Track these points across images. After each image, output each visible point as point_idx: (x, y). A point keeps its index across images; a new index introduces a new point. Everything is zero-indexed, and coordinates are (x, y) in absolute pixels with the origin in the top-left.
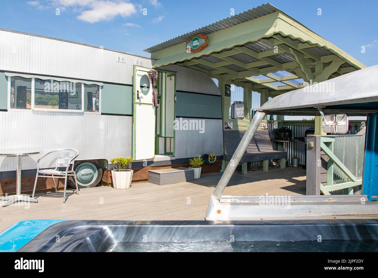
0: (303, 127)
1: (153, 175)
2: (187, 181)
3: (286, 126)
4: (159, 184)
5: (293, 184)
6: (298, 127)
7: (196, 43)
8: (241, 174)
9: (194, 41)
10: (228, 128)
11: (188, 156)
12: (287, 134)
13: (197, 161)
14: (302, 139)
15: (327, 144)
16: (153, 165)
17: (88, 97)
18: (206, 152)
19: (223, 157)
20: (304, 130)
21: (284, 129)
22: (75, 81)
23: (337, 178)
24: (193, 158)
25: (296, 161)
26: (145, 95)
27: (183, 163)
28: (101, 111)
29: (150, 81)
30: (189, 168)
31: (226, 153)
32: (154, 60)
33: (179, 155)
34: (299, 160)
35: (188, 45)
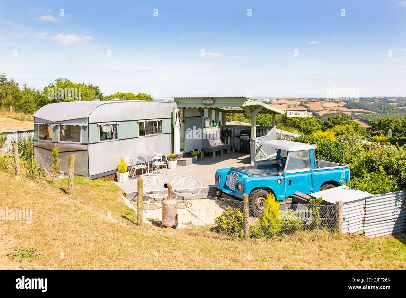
1: (181, 161)
2: (193, 164)
3: (227, 129)
4: (185, 165)
5: (241, 161)
6: (234, 129)
7: (207, 102)
8: (212, 158)
9: (207, 100)
11: (190, 151)
12: (229, 134)
13: (196, 153)
14: (238, 137)
15: (258, 142)
16: (178, 157)
17: (159, 126)
18: (196, 147)
19: (202, 149)
20: (238, 131)
21: (227, 131)
22: (155, 120)
23: (260, 156)
24: (192, 151)
25: (234, 149)
26: (177, 121)
27: (188, 155)
28: (163, 133)
29: (178, 115)
30: (191, 157)
31: (203, 147)
32: (178, 103)
33: (186, 150)
34: (236, 148)
35: (203, 102)
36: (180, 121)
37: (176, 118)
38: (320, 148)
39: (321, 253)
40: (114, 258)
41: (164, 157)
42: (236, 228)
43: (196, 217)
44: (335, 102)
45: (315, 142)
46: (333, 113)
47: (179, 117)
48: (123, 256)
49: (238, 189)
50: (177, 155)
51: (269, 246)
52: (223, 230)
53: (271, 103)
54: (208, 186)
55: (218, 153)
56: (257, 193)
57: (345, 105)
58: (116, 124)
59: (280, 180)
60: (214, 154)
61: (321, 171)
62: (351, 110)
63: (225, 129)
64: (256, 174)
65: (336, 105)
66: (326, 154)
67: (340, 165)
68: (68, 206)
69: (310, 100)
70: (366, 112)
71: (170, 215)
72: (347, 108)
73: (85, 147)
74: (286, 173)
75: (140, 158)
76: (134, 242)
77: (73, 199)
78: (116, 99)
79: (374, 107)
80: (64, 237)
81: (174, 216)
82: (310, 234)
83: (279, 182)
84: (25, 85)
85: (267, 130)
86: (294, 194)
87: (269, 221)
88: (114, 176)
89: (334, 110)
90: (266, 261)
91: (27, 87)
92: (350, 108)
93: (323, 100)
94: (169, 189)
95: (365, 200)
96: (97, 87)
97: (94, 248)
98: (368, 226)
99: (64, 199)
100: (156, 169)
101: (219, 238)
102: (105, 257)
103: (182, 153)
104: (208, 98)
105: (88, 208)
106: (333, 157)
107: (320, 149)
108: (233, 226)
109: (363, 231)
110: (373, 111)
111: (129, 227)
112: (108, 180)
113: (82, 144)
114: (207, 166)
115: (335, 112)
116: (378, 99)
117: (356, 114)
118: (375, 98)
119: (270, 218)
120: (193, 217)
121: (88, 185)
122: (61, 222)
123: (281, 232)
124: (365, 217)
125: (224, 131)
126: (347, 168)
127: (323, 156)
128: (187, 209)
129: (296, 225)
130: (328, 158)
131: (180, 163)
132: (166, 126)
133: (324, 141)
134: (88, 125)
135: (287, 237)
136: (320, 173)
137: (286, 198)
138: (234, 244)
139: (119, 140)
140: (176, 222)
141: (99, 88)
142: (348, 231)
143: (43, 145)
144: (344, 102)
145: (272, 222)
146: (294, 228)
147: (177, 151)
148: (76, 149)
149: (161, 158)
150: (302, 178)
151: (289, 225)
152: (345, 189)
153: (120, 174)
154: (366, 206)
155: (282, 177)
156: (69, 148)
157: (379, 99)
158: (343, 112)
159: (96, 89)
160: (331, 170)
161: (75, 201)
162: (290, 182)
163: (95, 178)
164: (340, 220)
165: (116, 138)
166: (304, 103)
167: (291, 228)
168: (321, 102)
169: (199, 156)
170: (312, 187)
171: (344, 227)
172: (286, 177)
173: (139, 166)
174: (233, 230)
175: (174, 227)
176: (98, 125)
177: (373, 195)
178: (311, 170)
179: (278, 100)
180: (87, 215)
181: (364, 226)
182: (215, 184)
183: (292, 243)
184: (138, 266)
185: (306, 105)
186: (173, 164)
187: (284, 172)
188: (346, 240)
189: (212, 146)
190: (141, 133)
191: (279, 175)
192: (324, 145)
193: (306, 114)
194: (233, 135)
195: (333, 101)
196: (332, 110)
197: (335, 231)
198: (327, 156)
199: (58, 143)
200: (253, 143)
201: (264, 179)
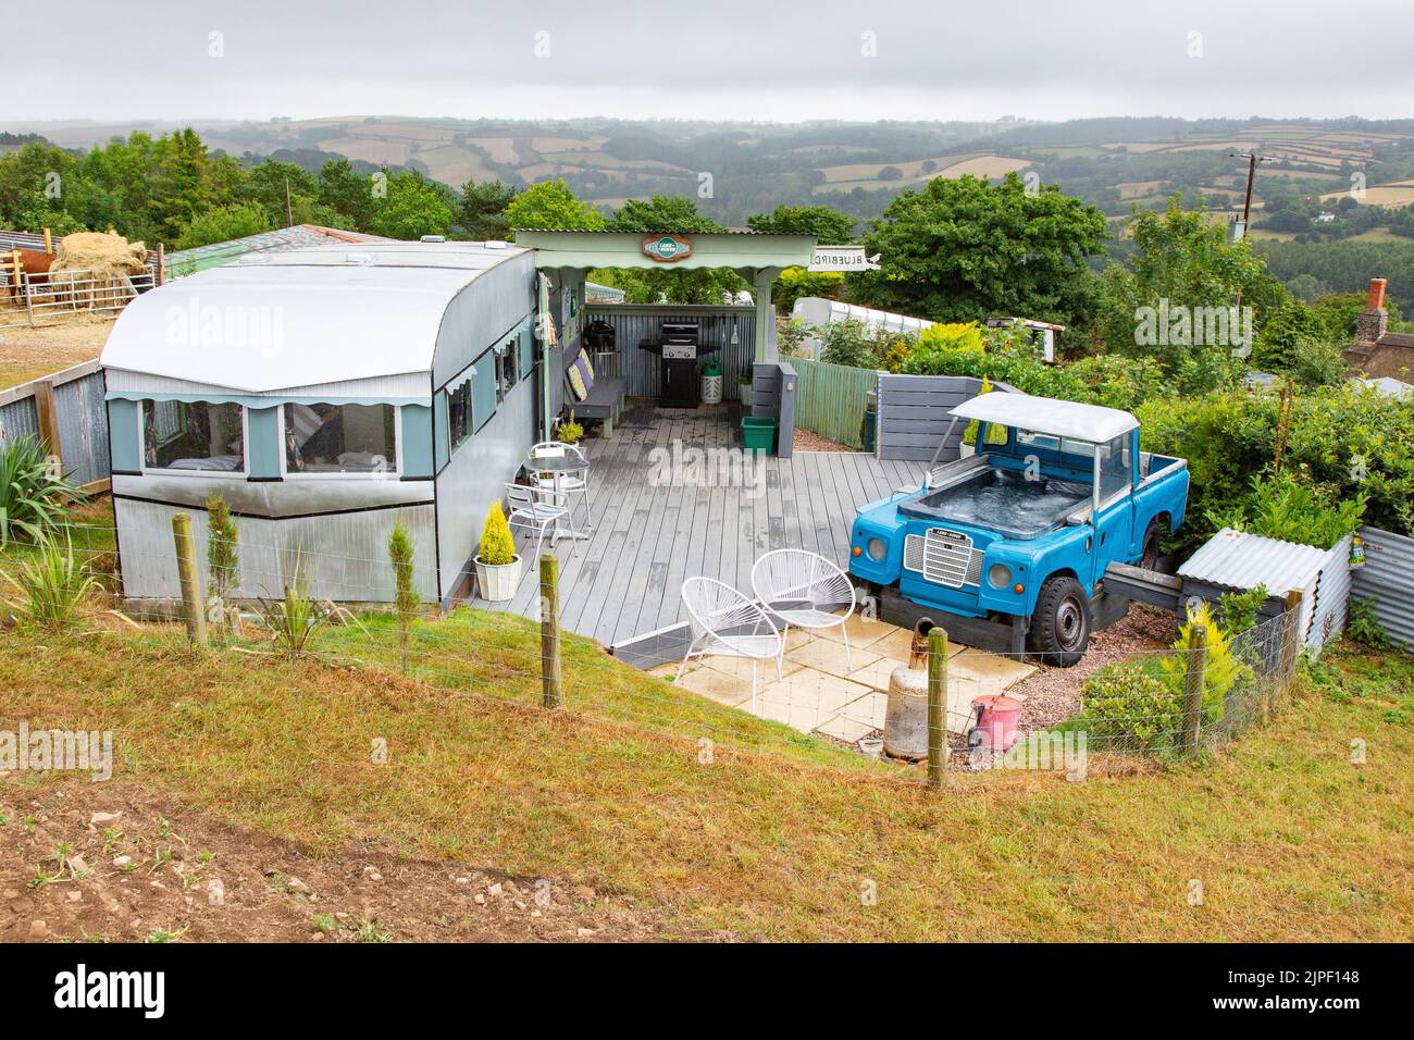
0: (634, 319)
7: (667, 247)
9: (663, 242)
14: (655, 348)
21: (599, 327)
28: (522, 375)
36: (552, 322)
44: (572, 134)
46: (568, 176)
47: (550, 308)
57: (604, 145)
59: (1090, 537)
60: (609, 424)
61: (1145, 488)
62: (624, 164)
65: (577, 144)
69: (487, 127)
70: (671, 171)
72: (613, 155)
73: (424, 490)
74: (1099, 512)
83: (1087, 545)
86: (1106, 572)
89: (570, 165)
92: (623, 158)
93: (534, 126)
98: (1311, 637)
110: (692, 168)
115: (576, 171)
117: (642, 177)
126: (1182, 469)
134: (433, 402)
136: (1146, 493)
137: (1095, 587)
139: (473, 438)
144: (602, 134)
148: (377, 500)
150: (1119, 518)
155: (1090, 529)
156: (337, 499)
158: (601, 171)
160: (1162, 480)
162: (1103, 537)
165: (470, 430)
166: (469, 137)
170: (1133, 543)
172: (1099, 524)
176: (447, 395)
178: (1132, 490)
181: (1307, 640)
185: (477, 142)
187: (1095, 508)
191: (1080, 523)
193: (864, 259)
195: (564, 129)
196: (566, 164)
199: (278, 479)
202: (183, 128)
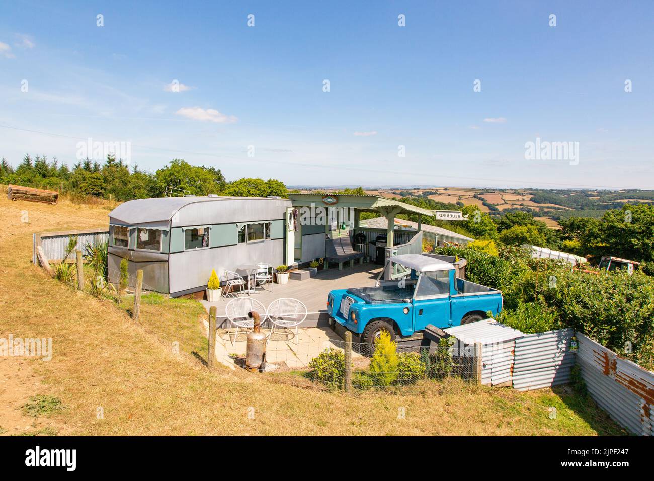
1: (294, 275)
2: (311, 277)
3: (361, 232)
4: (300, 280)
5: (373, 275)
6: (370, 233)
7: (329, 200)
8: (338, 270)
9: (328, 198)
10: (328, 238)
11: (308, 261)
12: (363, 239)
13: (316, 264)
14: (374, 243)
15: (394, 253)
16: (292, 268)
17: (266, 231)
18: (317, 256)
19: (325, 259)
20: (374, 236)
21: (360, 235)
22: (261, 223)
23: (398, 270)
24: (311, 262)
25: (368, 258)
26: (291, 225)
27: (304, 266)
28: (271, 238)
29: (293, 216)
30: (309, 268)
31: (327, 256)
32: (293, 201)
33: (304, 260)
34: (371, 257)
35: (324, 200)
36: (295, 223)
37: (291, 219)
38: (471, 263)
39: (446, 413)
40: (161, 414)
41: (270, 269)
42: (334, 375)
43: (295, 354)
44: (519, 194)
45: (465, 256)
46: (516, 209)
47: (294, 219)
48: (172, 413)
49: (352, 320)
50: (291, 267)
51: (376, 401)
52: (318, 378)
53: (437, 194)
54: (319, 311)
55: (346, 264)
56: (376, 326)
57: (531, 198)
58: (208, 228)
59: (408, 308)
60: (341, 265)
61: (463, 297)
62: (539, 205)
63: (357, 233)
64: (376, 301)
65: (520, 198)
66: (479, 272)
67: (491, 290)
68: (128, 337)
69: (486, 191)
70: (558, 208)
71: (255, 353)
72: (535, 201)
73: (165, 257)
74: (416, 300)
75: (238, 271)
76: (195, 391)
77: (138, 326)
78: (213, 195)
79: (568, 202)
80: (106, 382)
81: (260, 354)
82: (437, 384)
83: (406, 311)
84: (136, 167)
85: (411, 236)
86: (426, 328)
87: (380, 367)
88: (202, 293)
89: (517, 205)
90: (365, 425)
91: (138, 169)
92: (538, 203)
93: (503, 191)
94: (255, 319)
95: (514, 341)
96: (220, 171)
97: (139, 399)
98: (519, 375)
99: (127, 326)
100: (262, 285)
101: (311, 388)
102: (150, 412)
103: (297, 264)
104: (329, 195)
105: (153, 339)
106: (488, 276)
107: (471, 266)
108: (331, 373)
109: (511, 382)
110: (567, 207)
111: (197, 369)
112: (195, 299)
113: (162, 253)
114: (328, 281)
115: (519, 207)
116: (574, 191)
117: (546, 210)
118: (570, 191)
119: (382, 364)
120: (291, 353)
121: (165, 306)
122: (110, 360)
123: (395, 383)
124: (514, 364)
125: (357, 235)
126: (499, 294)
127: (475, 274)
128: (287, 342)
129: (417, 374)
130: (481, 278)
131: (293, 277)
132: (276, 230)
133: (478, 255)
134: (170, 230)
135: (405, 388)
136: (462, 300)
137: (415, 332)
138: (330, 397)
139: (211, 248)
140: (263, 361)
141: (221, 172)
142: (490, 382)
143: (119, 252)
144: (531, 194)
145: (384, 368)
146: (415, 377)
147: (291, 261)
148: (155, 259)
149: (267, 270)
150: (437, 306)
151: (408, 373)
152: (491, 324)
153: (210, 291)
154: (516, 349)
155: (410, 306)
156: (146, 257)
157: (576, 191)
158: (529, 207)
159: (218, 172)
160: (478, 296)
161: (139, 329)
162: (421, 311)
163: (177, 296)
164: (478, 367)
165: (207, 245)
166: (479, 194)
167: (410, 377)
168: (501, 193)
169: (320, 267)
170: (451, 319)
171: (483, 376)
172: (415, 305)
173: (236, 281)
174: (330, 378)
175: (261, 369)
176: (183, 230)
177: (525, 335)
178: (450, 297)
179: (446, 189)
180: (149, 349)
181: (512, 376)
182: (326, 309)
183: (411, 397)
184: (188, 428)
185: (482, 196)
186: (284, 278)
187: (413, 298)
188: (485, 394)
189: (339, 254)
190: (242, 239)
191: (407, 303)
192: (476, 261)
193: (461, 216)
194: (368, 241)
195: (515, 192)
196: (515, 204)
197: (471, 382)
198: (480, 275)
199: (134, 250)
200: (388, 254)
201: (385, 307)
202: (359, 187)
